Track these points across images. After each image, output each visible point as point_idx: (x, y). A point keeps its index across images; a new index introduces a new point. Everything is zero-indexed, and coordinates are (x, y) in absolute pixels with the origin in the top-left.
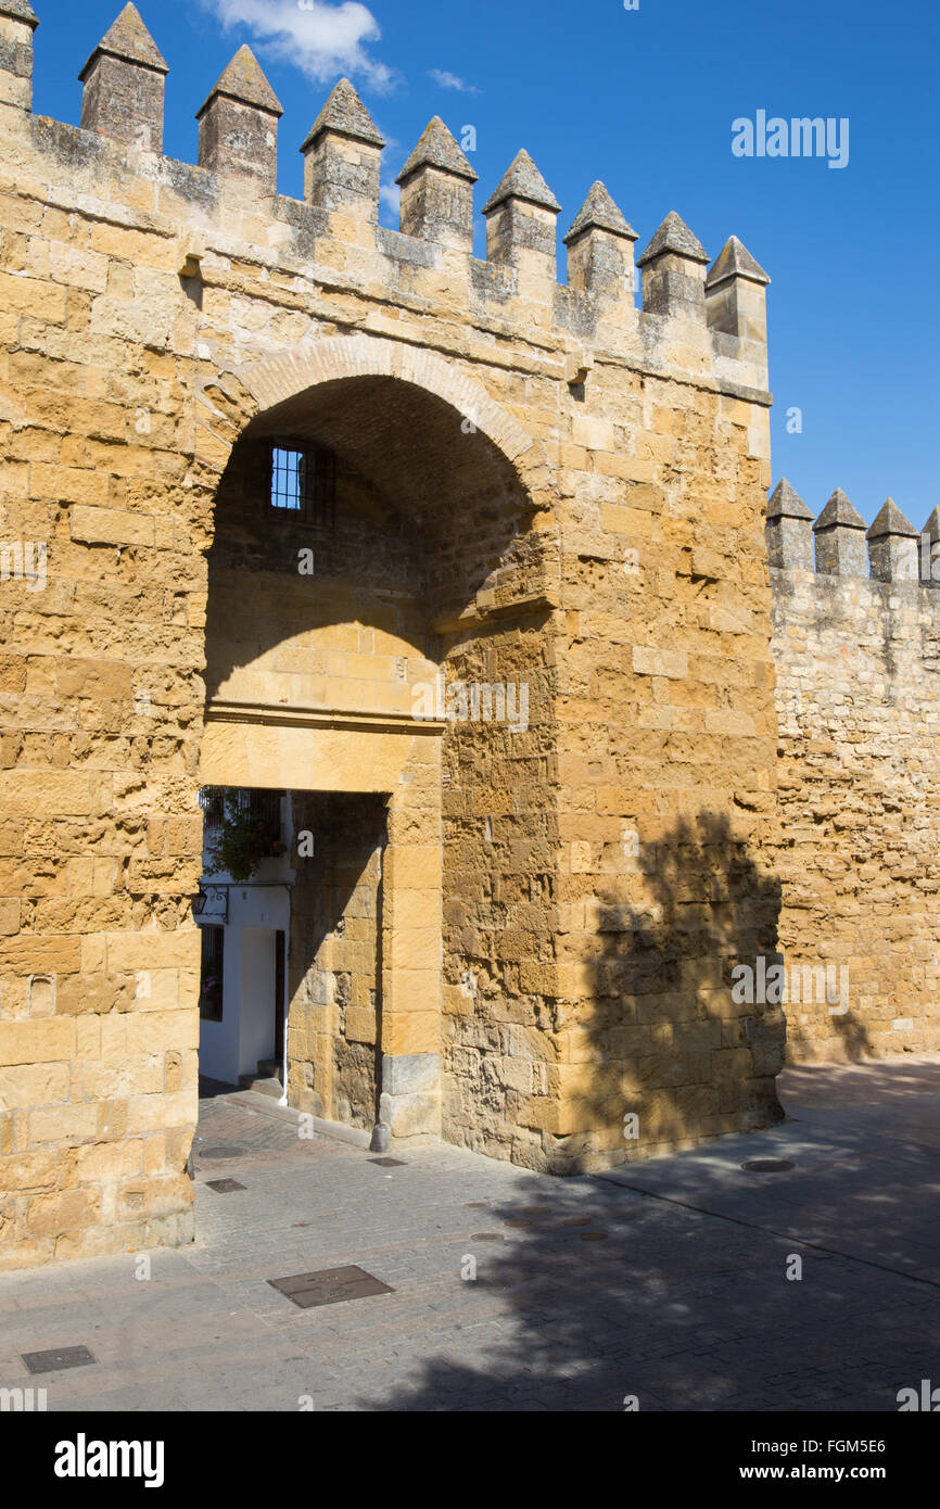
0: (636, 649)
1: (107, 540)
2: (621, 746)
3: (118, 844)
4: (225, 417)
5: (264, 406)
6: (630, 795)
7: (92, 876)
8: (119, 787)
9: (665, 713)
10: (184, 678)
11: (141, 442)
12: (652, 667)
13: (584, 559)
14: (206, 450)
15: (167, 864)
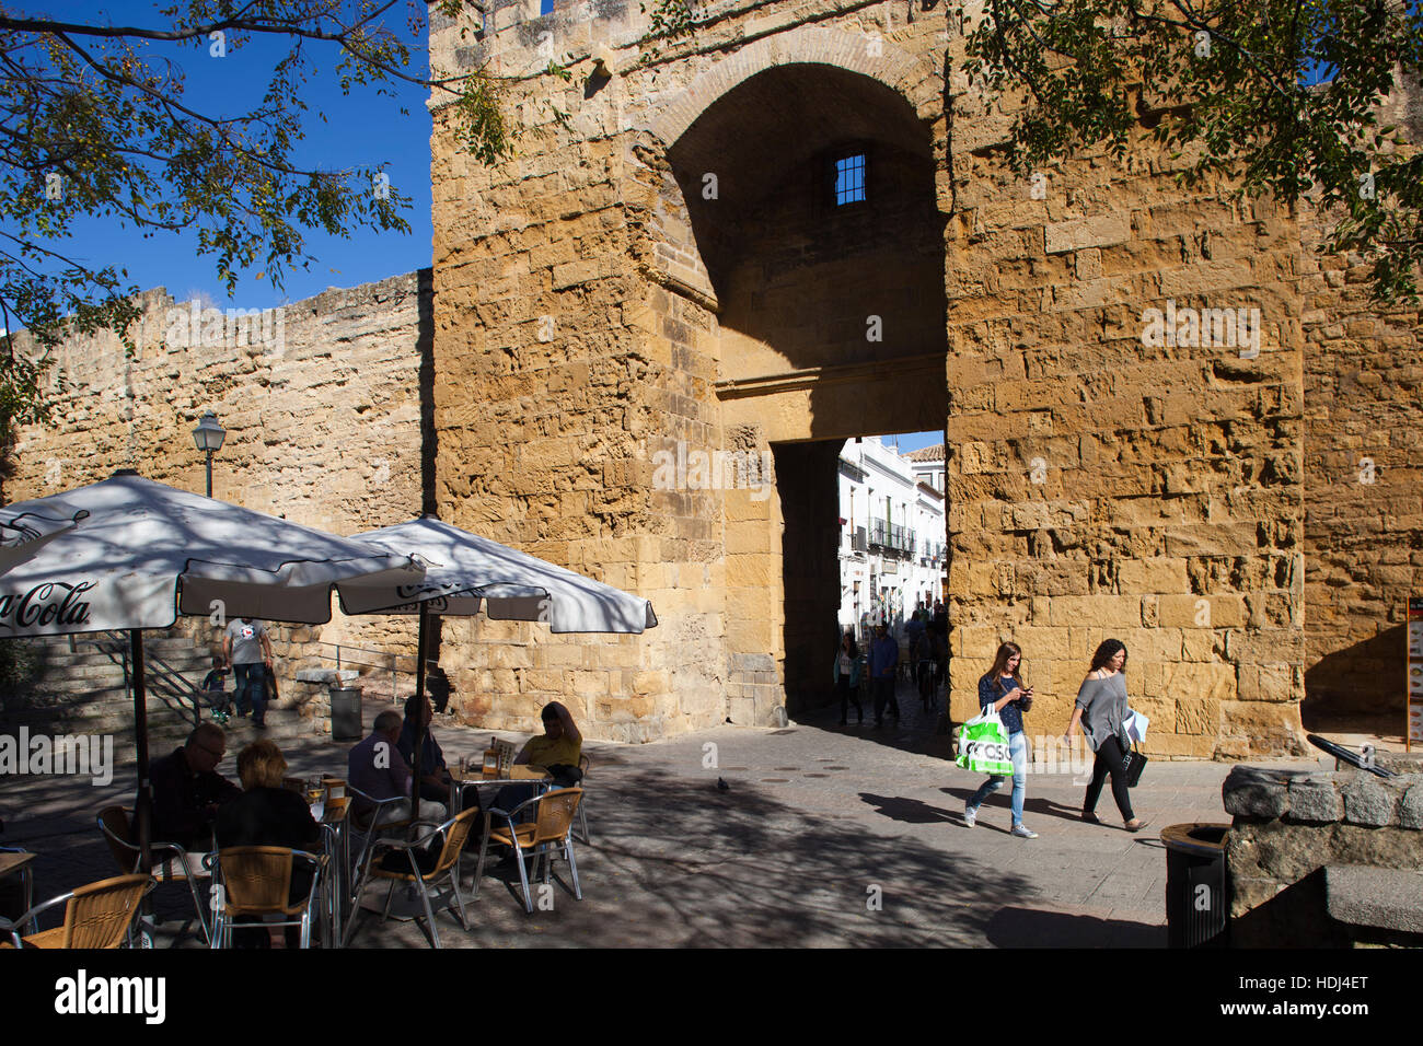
0: (1051, 227)
1: (573, 283)
2: (1030, 338)
3: (586, 482)
4: (644, 165)
5: (669, 144)
6: (1041, 387)
7: (574, 506)
8: (586, 442)
9: (1096, 289)
10: (622, 364)
11: (590, 209)
12: (1075, 242)
13: (978, 153)
14: (632, 196)
15: (616, 492)
